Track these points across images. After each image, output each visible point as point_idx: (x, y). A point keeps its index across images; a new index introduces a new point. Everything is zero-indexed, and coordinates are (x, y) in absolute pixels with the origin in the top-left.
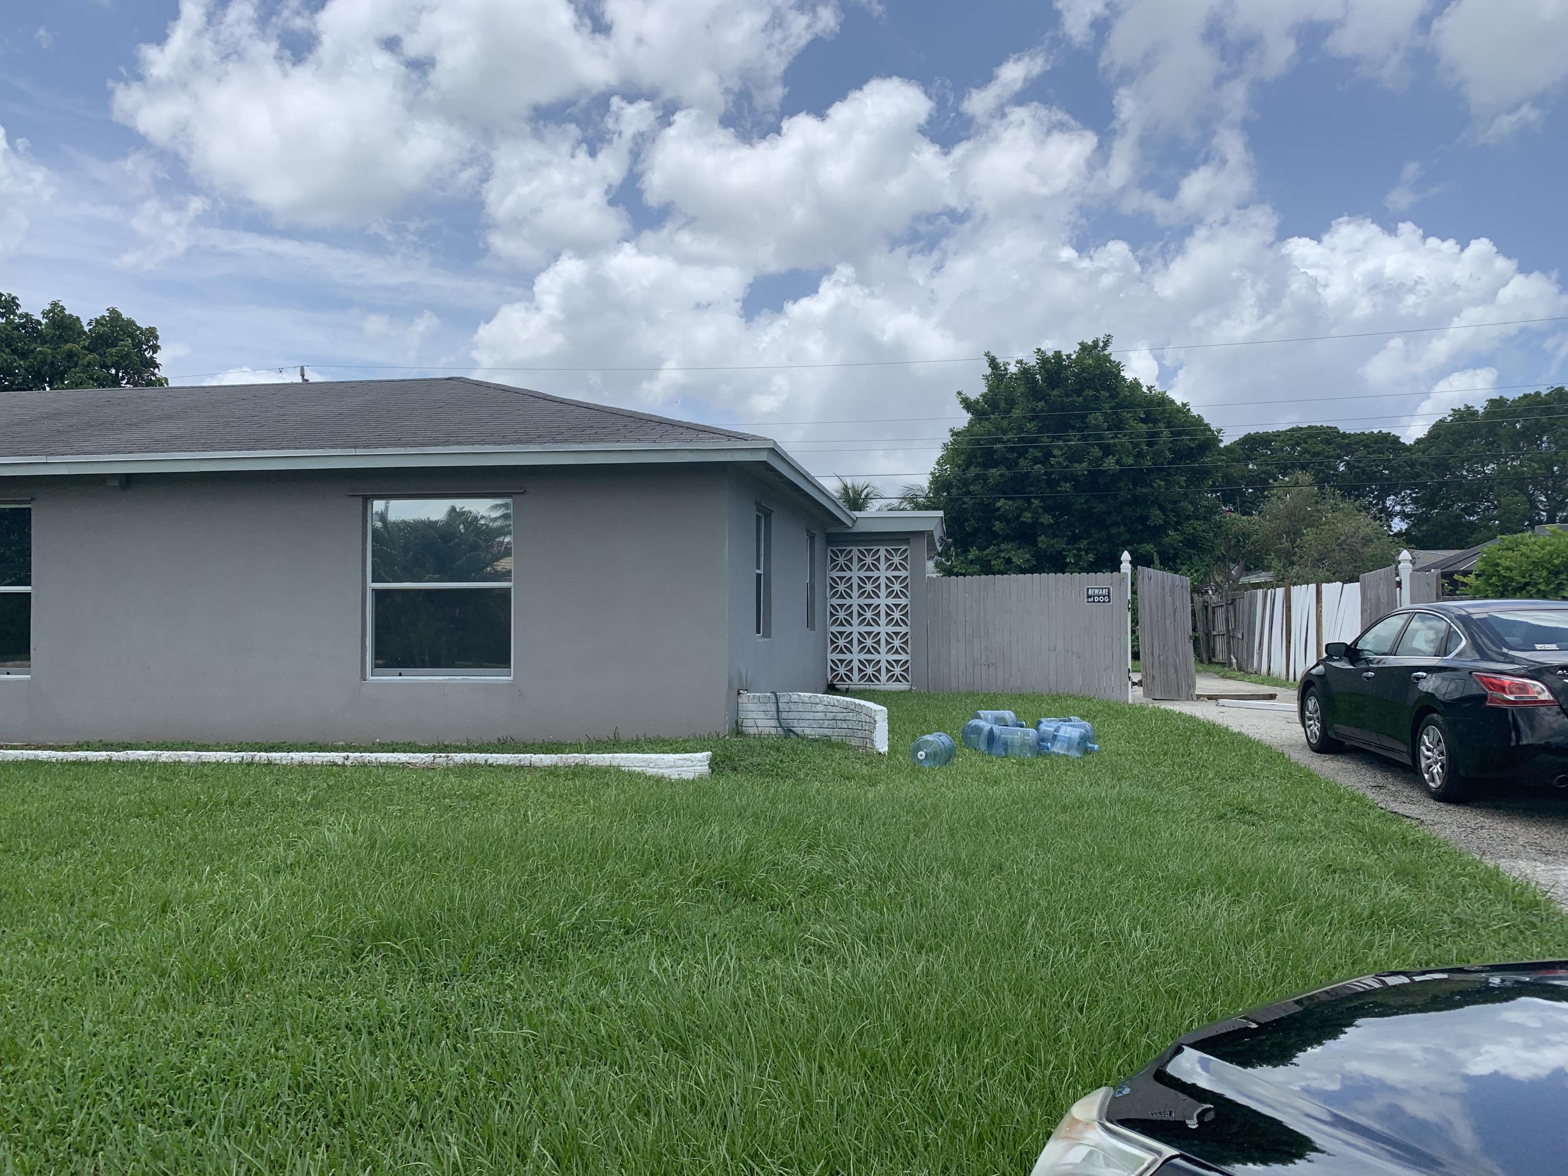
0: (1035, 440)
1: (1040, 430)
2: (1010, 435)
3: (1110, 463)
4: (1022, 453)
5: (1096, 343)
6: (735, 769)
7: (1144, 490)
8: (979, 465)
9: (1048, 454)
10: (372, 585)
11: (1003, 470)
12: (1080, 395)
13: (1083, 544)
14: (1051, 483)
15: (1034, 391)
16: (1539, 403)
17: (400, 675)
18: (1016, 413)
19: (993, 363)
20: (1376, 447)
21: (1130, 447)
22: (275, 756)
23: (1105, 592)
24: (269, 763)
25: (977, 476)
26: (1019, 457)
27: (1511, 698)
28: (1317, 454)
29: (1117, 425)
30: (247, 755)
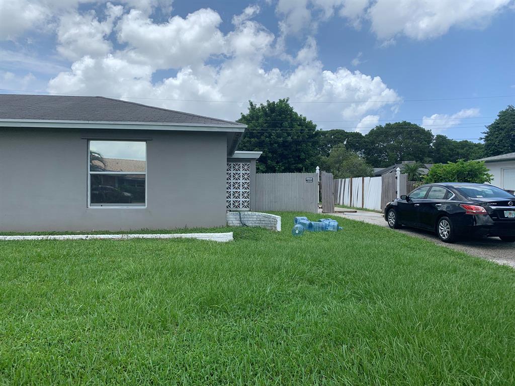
0: (266, 130)
1: (268, 127)
2: (258, 128)
3: (289, 139)
4: (262, 134)
5: (284, 100)
6: (241, 238)
7: (299, 147)
8: (248, 137)
9: (270, 135)
10: (90, 172)
11: (256, 139)
12: (280, 116)
13: (281, 164)
14: (271, 144)
15: (266, 114)
16: (400, 126)
17: (102, 206)
18: (261, 120)
19: (251, 104)
20: (355, 136)
21: (296, 134)
22: (57, 237)
23: (311, 179)
24: (55, 240)
25: (248, 141)
26: (261, 135)
27: (475, 211)
28: (339, 138)
29: (292, 127)
30: (45, 237)
